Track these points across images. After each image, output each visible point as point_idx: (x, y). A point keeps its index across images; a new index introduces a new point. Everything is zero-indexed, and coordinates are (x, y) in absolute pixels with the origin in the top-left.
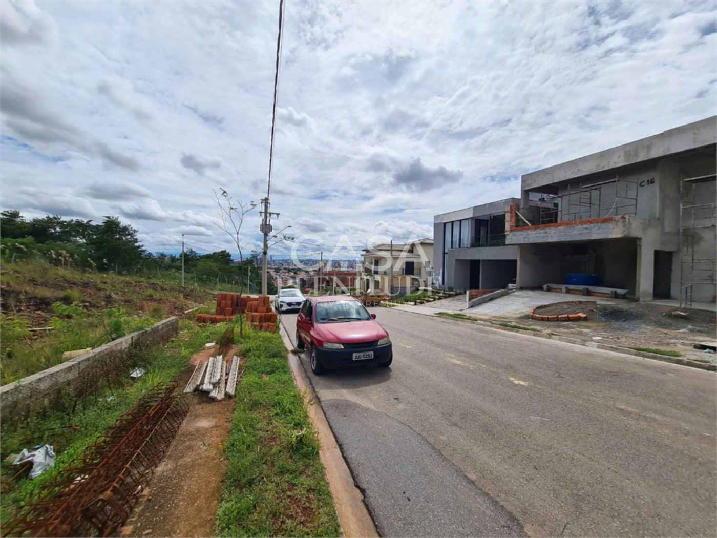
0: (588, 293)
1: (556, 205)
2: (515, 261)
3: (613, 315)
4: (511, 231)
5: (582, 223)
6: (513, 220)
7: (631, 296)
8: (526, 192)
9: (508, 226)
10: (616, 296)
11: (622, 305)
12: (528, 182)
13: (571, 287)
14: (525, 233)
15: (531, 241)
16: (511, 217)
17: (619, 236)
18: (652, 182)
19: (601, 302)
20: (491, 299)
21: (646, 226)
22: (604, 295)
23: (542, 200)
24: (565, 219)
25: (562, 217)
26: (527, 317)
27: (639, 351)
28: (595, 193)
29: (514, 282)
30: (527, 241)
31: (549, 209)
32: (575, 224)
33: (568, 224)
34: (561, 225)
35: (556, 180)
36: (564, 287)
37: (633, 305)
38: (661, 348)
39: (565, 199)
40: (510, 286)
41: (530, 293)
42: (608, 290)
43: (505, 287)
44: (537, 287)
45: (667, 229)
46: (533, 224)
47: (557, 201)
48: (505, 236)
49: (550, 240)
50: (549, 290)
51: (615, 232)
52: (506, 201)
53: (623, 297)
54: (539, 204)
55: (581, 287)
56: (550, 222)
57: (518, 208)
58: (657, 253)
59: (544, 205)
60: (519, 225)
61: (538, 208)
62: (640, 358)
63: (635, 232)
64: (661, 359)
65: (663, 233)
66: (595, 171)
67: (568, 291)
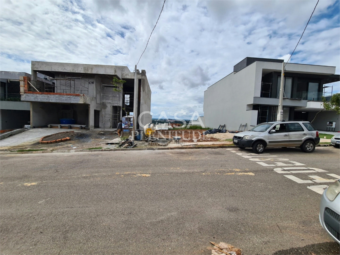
0: (71, 128)
1: (54, 83)
2: (29, 111)
3: (81, 137)
4: (25, 93)
5: (67, 95)
6: (26, 86)
7: (87, 128)
8: (35, 72)
9: (22, 89)
10: (82, 128)
11: (84, 132)
12: (36, 66)
13: (63, 125)
14: (35, 95)
15: (39, 100)
16: (24, 84)
17: (82, 103)
18: (93, 83)
19: (76, 131)
20: (11, 135)
21: (92, 100)
22: (77, 128)
23: (46, 79)
24: (59, 91)
25: (57, 90)
26: (38, 143)
27: (90, 149)
28: (72, 82)
29: (29, 124)
30: (36, 100)
31: (49, 84)
32: (64, 94)
33: (60, 94)
34: (57, 94)
35: (53, 70)
36: (59, 125)
37: (88, 131)
38: (97, 147)
39: (58, 81)
40: (26, 126)
41: (40, 130)
42: (79, 126)
43: (22, 127)
44: (44, 126)
45: (98, 102)
46: (40, 91)
47: (55, 81)
48: (20, 96)
49: (51, 101)
50: (51, 127)
51: (81, 101)
52: (20, 74)
53: (84, 128)
54: (44, 80)
55: (67, 125)
56: (51, 91)
57: (30, 80)
58: (95, 111)
59: (47, 82)
60: (30, 90)
61: (43, 83)
62: (90, 152)
63: (88, 102)
64: (97, 151)
65: (97, 103)
66: (72, 71)
67: (61, 127)
